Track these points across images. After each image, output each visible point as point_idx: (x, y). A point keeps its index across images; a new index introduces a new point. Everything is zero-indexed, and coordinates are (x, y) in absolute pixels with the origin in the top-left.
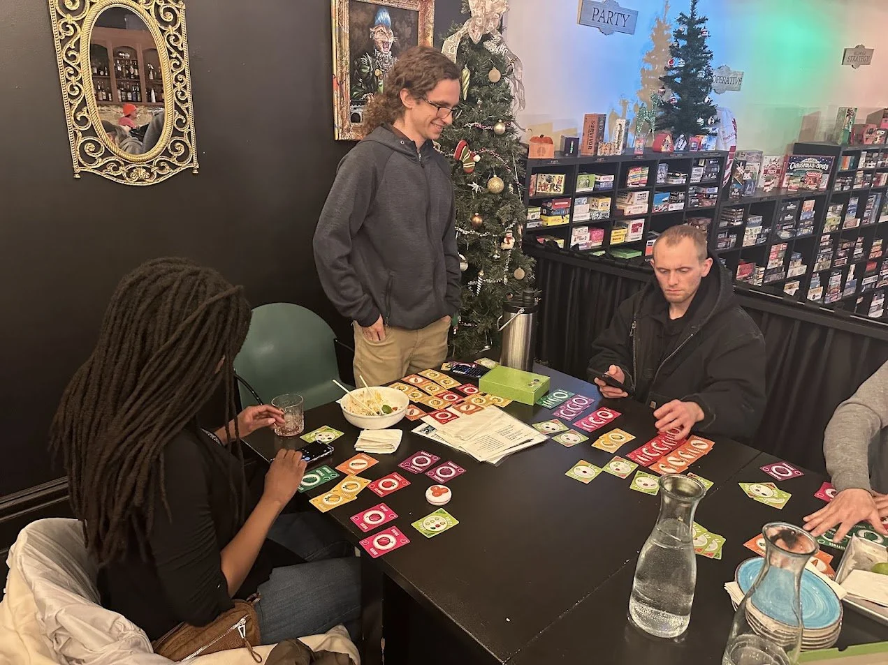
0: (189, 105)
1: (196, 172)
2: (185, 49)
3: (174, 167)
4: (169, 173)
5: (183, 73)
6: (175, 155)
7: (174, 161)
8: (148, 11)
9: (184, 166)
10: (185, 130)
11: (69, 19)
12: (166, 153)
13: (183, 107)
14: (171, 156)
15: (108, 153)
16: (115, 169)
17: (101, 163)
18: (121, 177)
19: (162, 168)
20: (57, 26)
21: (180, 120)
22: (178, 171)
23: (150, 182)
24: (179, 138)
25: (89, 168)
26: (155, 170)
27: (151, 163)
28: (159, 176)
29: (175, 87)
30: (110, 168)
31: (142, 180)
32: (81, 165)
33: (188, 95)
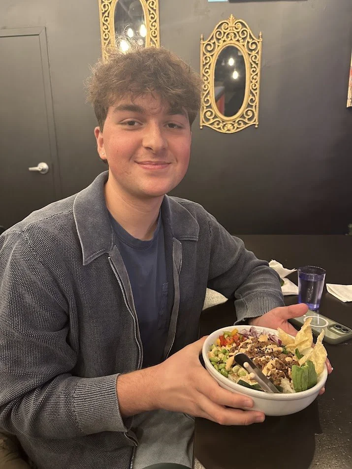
0: (258, 91)
1: (256, 126)
2: (259, 63)
3: (245, 123)
4: (243, 126)
5: (257, 74)
6: (247, 117)
7: (246, 121)
8: (244, 45)
9: (251, 123)
10: (254, 104)
11: (208, 54)
12: (242, 116)
13: (254, 92)
14: (245, 118)
15: (216, 117)
16: (218, 124)
17: (212, 121)
18: (219, 128)
19: (240, 124)
20: (202, 58)
21: (252, 99)
22: (247, 126)
23: (233, 131)
24: (250, 109)
25: (207, 124)
26: (236, 125)
27: (234, 122)
28: (238, 128)
29: (251, 82)
30: (215, 124)
31: (229, 130)
32: (203, 122)
33: (258, 86)
